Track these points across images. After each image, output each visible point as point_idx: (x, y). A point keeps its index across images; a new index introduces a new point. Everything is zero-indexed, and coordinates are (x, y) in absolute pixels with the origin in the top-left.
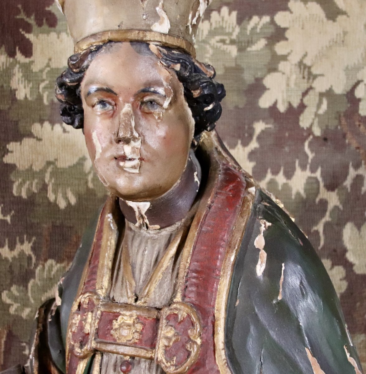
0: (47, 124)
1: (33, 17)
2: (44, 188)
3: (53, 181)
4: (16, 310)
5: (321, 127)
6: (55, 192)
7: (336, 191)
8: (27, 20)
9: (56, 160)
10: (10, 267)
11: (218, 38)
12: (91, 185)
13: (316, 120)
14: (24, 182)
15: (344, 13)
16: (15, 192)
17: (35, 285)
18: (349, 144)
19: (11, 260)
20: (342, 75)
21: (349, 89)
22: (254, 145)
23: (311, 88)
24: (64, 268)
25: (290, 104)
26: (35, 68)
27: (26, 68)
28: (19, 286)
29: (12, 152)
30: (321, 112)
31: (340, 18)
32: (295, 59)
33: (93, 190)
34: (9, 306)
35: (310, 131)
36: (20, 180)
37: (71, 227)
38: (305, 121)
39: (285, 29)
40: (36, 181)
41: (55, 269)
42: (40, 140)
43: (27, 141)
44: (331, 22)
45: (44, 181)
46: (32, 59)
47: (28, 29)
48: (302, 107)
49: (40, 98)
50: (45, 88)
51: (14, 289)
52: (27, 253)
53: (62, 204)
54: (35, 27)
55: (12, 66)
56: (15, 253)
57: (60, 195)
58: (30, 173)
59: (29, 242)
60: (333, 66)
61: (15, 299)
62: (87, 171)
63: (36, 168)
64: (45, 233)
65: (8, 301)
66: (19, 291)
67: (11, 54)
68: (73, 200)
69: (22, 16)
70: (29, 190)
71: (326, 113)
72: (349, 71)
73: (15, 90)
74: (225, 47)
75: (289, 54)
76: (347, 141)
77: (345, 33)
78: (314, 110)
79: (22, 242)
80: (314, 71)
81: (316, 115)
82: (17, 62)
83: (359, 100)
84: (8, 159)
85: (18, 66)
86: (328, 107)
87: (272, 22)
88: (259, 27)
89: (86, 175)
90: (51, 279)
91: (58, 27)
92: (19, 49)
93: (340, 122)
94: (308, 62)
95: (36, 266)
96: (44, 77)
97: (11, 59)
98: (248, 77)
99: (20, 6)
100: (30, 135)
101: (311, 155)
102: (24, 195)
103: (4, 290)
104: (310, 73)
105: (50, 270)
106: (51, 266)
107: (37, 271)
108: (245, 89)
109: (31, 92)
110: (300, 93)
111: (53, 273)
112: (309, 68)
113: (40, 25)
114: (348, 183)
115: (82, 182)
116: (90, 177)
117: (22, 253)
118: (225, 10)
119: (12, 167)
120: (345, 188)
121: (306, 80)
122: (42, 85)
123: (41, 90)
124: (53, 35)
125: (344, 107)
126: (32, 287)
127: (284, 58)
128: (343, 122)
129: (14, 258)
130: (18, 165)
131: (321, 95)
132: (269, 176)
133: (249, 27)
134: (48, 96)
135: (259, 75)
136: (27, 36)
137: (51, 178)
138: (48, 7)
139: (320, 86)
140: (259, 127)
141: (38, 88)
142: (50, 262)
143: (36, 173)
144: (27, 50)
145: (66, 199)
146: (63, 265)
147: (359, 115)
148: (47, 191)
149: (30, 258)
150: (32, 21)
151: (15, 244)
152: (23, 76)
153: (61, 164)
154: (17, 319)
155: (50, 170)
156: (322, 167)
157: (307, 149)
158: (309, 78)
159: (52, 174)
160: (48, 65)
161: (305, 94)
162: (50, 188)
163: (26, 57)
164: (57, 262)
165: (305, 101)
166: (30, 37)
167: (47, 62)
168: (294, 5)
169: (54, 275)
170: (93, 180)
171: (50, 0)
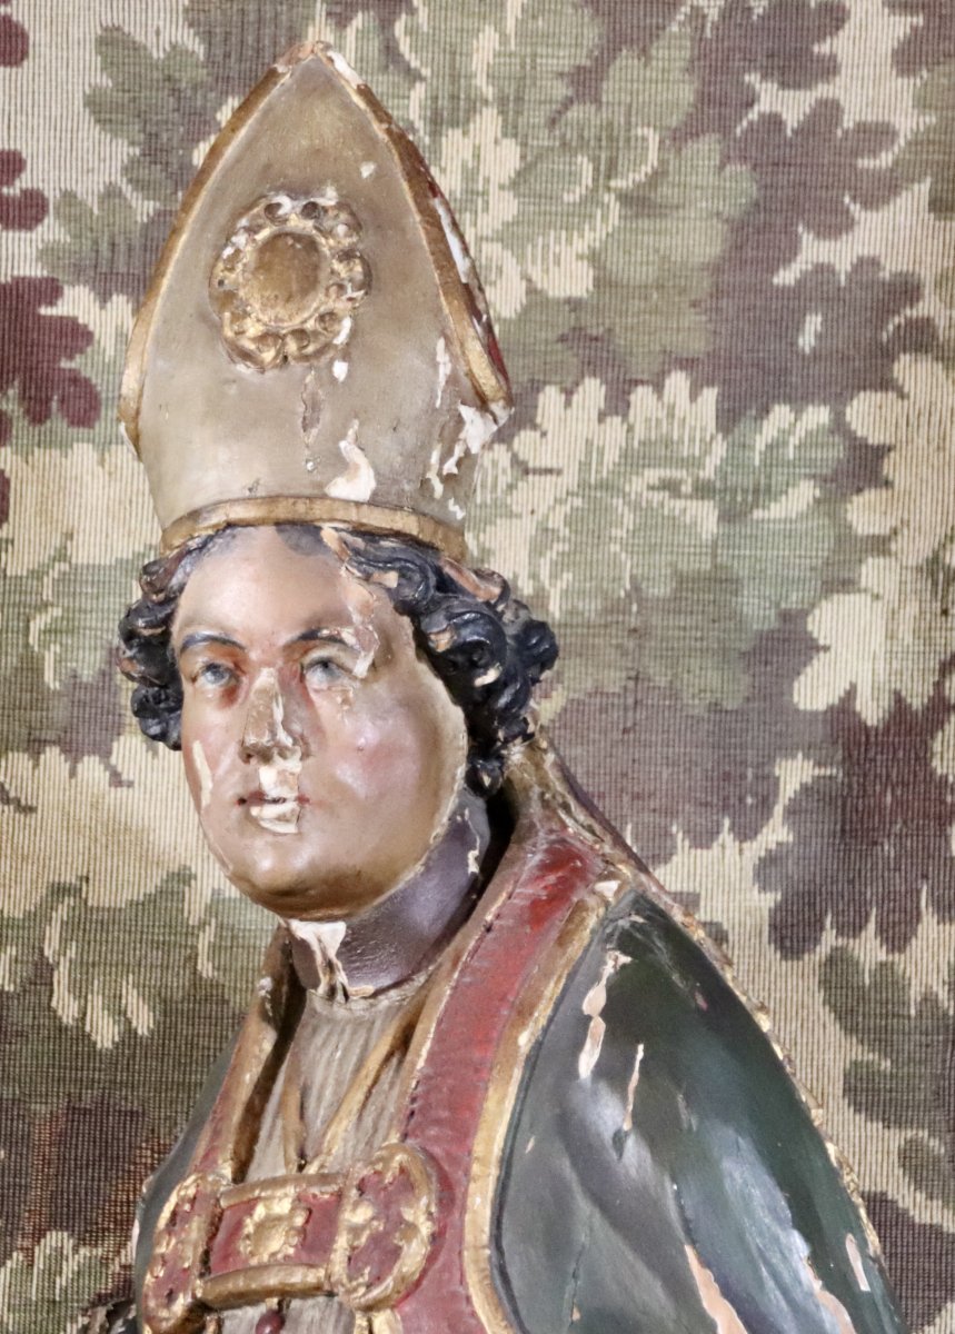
0: (52, 755)
1: (13, 391)
2: (40, 975)
3: (72, 952)
6: (80, 990)
9: (84, 879)
11: (653, 475)
12: (206, 968)
22: (776, 833)
24: (105, 1262)
25: (898, 699)
26: (15, 564)
32: (912, 550)
33: (214, 985)
37: (132, 1114)
39: (881, 452)
40: (10, 952)
41: (70, 1267)
42: (30, 810)
45: (41, 953)
46: (4, 531)
48: (940, 708)
49: (30, 666)
50: (48, 632)
53: (105, 1034)
54: (20, 426)
57: (96, 1002)
62: (192, 921)
63: (13, 908)
64: (41, 1134)
68: (144, 1021)
74: (679, 504)
75: (895, 533)
87: (839, 425)
88: (793, 441)
89: (192, 932)
90: (51, 1303)
91: (100, 427)
96: (48, 594)
98: (756, 609)
105: (52, 1272)
106: (59, 1255)
107: (3, 1275)
108: (744, 647)
110: (934, 664)
111: (61, 1282)
113: (38, 416)
115: (177, 956)
116: (205, 940)
118: (678, 383)
122: (39, 623)
123: (33, 639)
124: (83, 453)
127: (878, 545)
132: (829, 939)
133: (760, 443)
134: (59, 661)
135: (793, 601)
137: (64, 942)
138: (71, 357)
140: (794, 774)
141: (25, 632)
142: (56, 1239)
143: (9, 924)
145: (119, 1012)
146: (99, 1252)
148: (48, 987)
150: (9, 402)
153: (100, 896)
155: (61, 912)
159: (71, 928)
160: (61, 556)
161: (951, 664)
162: (61, 977)
164: (81, 1241)
167: (56, 541)
168: (911, 370)
169: (65, 1291)
170: (215, 949)
171: (75, 335)
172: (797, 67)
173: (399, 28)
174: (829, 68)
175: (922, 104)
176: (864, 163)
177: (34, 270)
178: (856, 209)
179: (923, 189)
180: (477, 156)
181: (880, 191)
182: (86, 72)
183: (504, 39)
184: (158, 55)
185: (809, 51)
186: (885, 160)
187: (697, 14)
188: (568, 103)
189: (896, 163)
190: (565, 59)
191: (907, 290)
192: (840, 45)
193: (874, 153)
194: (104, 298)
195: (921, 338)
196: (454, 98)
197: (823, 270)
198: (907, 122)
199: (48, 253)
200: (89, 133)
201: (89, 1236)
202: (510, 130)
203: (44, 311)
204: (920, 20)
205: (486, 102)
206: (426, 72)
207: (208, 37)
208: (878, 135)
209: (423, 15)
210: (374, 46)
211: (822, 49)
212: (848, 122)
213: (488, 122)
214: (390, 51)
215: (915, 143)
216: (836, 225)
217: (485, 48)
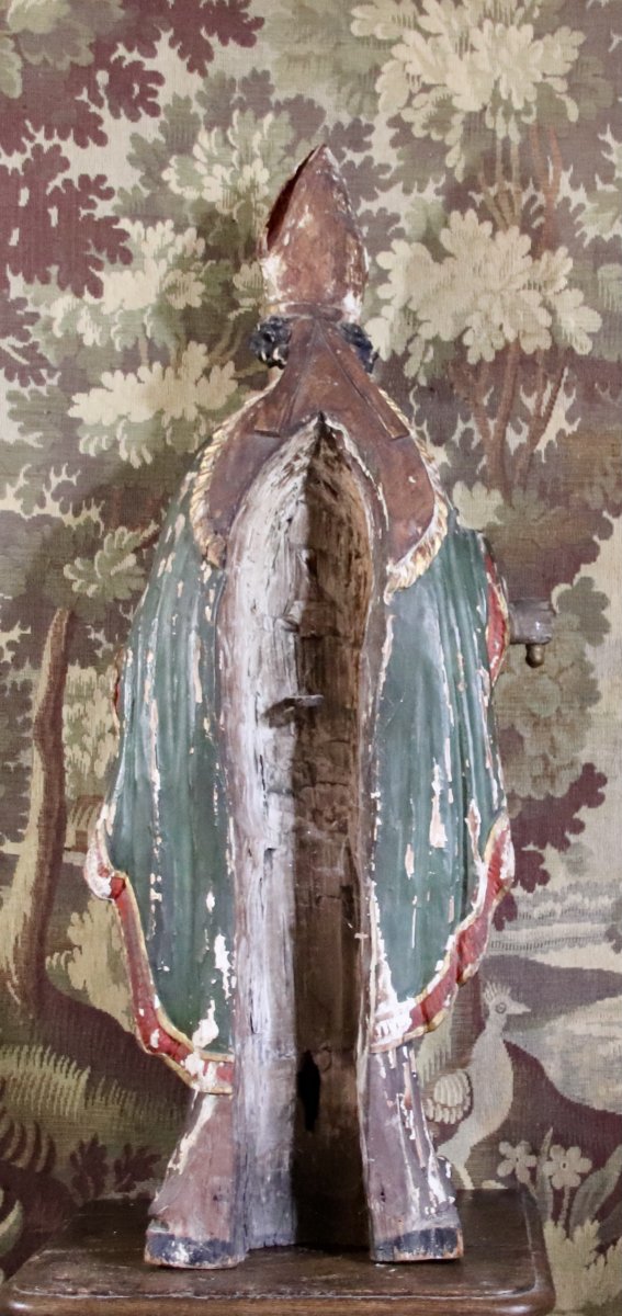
0: (119, 373)
1: (105, 253)
2: (115, 444)
3: (126, 436)
4: (80, 587)
5: (427, 376)
6: (128, 449)
7: (444, 446)
8: (97, 255)
9: (129, 413)
10: (74, 536)
12: (169, 442)
13: (422, 369)
14: (92, 437)
15: (451, 255)
16: (81, 449)
17: (103, 557)
18: (458, 395)
19: (75, 528)
20: (450, 322)
21: (456, 336)
23: (416, 335)
24: (138, 536)
25: (393, 352)
26: (106, 310)
27: (95, 310)
28: (84, 557)
29: (78, 404)
30: (427, 360)
31: (448, 261)
32: (397, 303)
33: (171, 447)
34: (72, 582)
35: (415, 381)
36: (88, 436)
37: (145, 489)
38: (411, 369)
39: (388, 271)
40: (105, 438)
41: (126, 538)
42: (111, 391)
43: (95, 392)
44: (437, 264)
45: (115, 437)
46: (102, 300)
47: (99, 265)
48: (407, 355)
49: (111, 343)
50: (117, 332)
51: (78, 562)
52: (95, 520)
53: (137, 464)
54: (107, 265)
55: (79, 307)
56: (81, 519)
57: (133, 453)
58: (98, 428)
59: (98, 507)
60: (440, 312)
61: (80, 574)
62: (165, 426)
63: (106, 423)
64: (117, 496)
65: (71, 576)
66: (84, 565)
67: (78, 294)
68: (149, 459)
69: (93, 252)
70: (98, 447)
71: (432, 361)
72: (457, 317)
73: (82, 335)
75: (392, 298)
76: (455, 391)
77: (453, 276)
78: (419, 358)
79: (89, 507)
80: (421, 317)
81: (422, 363)
82: (85, 303)
83: (468, 347)
84: (73, 413)
85: (86, 307)
86: (434, 354)
89: (164, 430)
90: (121, 549)
91: (133, 265)
92: (89, 288)
93: (447, 371)
94: (412, 306)
95: (105, 534)
96: (116, 320)
97: (78, 300)
99: (90, 241)
100: (100, 385)
101: (416, 407)
102: (92, 453)
103: (66, 563)
104: (415, 320)
105: (121, 540)
106: (123, 534)
107: (106, 540)
109: (101, 338)
110: (405, 340)
111: (124, 543)
112: (415, 313)
113: (113, 261)
114: (456, 437)
115: (160, 438)
117: (88, 519)
119: (78, 422)
120: (453, 443)
121: (411, 327)
122: (113, 330)
123: (112, 335)
124: (127, 273)
125: (452, 355)
126: (100, 559)
127: (387, 302)
128: (451, 369)
129: (79, 526)
130: (85, 419)
131: (428, 342)
134: (120, 342)
136: (98, 274)
137: (123, 433)
138: (123, 242)
139: (426, 332)
141: (109, 333)
142: (122, 529)
143: (104, 428)
144: (97, 290)
145: (141, 457)
146: (136, 533)
147: (468, 364)
148: (118, 448)
149: (97, 526)
150: (103, 257)
151: (81, 509)
152: (92, 319)
153: (135, 419)
154: (81, 597)
155: (122, 424)
156: (428, 419)
157: (412, 400)
158: (414, 325)
159: (126, 430)
160: (121, 307)
161: (410, 341)
162: (122, 446)
163: (96, 297)
164: (130, 530)
165: (410, 348)
166: (100, 275)
167: (119, 302)
168: (397, 244)
169: (126, 546)
170: (172, 435)
171: (124, 235)
172: (359, 145)
173: (229, 132)
174: (369, 146)
175: (400, 157)
176: (381, 177)
177: (111, 213)
178: (378, 192)
179: (400, 186)
180: (255, 174)
181: (386, 186)
182: (127, 148)
183: (263, 137)
184: (150, 141)
185: (362, 141)
186: (388, 176)
187: (326, 128)
188: (284, 157)
189: (392, 177)
190: (283, 143)
191: (396, 218)
192: (372, 138)
193: (384, 173)
194: (133, 222)
195: (400, 234)
196: (247, 155)
197: (369, 212)
198: (395, 164)
199: (115, 208)
200: (128, 167)
201: (132, 528)
202: (266, 165)
203: (115, 227)
204: (398, 130)
205: (257, 157)
206: (238, 147)
207: (167, 137)
208: (385, 168)
209: (236, 128)
210: (221, 139)
211: (367, 139)
212: (376, 163)
213: (258, 163)
214: (226, 140)
215: (399, 170)
216: (372, 197)
217: (257, 139)
